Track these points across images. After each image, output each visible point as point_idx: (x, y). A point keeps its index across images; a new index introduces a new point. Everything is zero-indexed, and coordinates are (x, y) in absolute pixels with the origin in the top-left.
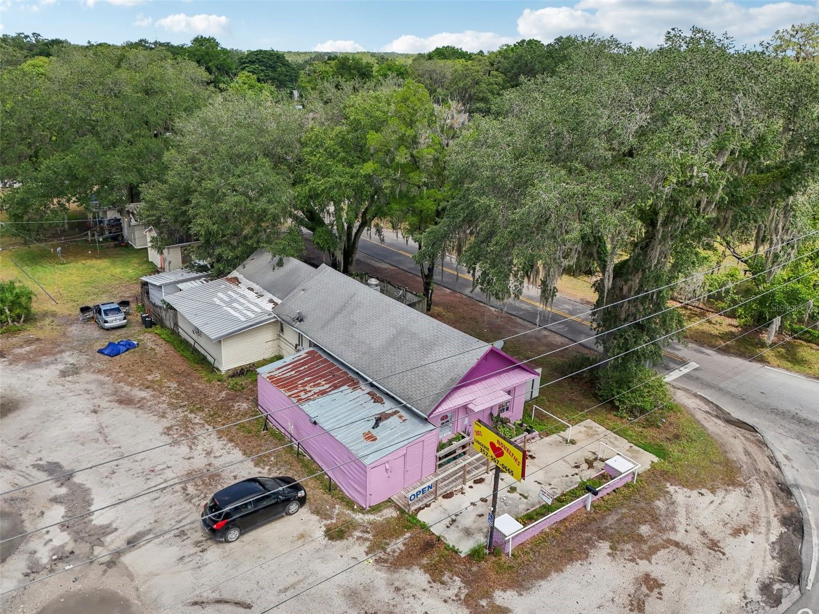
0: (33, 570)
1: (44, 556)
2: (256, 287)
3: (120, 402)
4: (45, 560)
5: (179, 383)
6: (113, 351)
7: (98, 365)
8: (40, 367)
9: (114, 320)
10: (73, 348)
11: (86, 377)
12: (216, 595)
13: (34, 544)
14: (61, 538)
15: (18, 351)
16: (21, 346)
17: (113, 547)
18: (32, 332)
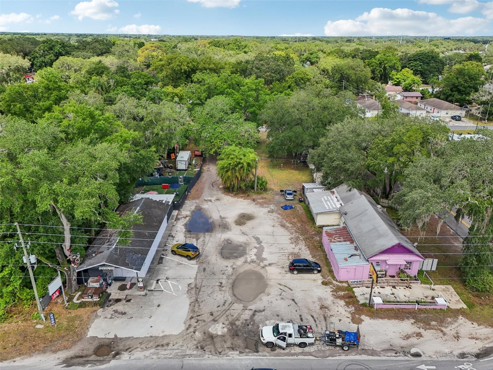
0: (246, 262)
1: (249, 260)
2: (338, 197)
3: (281, 226)
4: (249, 261)
5: (302, 225)
6: (285, 208)
7: (279, 212)
8: (263, 207)
9: (290, 197)
10: (274, 204)
11: (275, 214)
12: (285, 285)
13: (248, 256)
14: (254, 257)
15: (259, 200)
16: (260, 199)
17: (265, 264)
18: (265, 195)
